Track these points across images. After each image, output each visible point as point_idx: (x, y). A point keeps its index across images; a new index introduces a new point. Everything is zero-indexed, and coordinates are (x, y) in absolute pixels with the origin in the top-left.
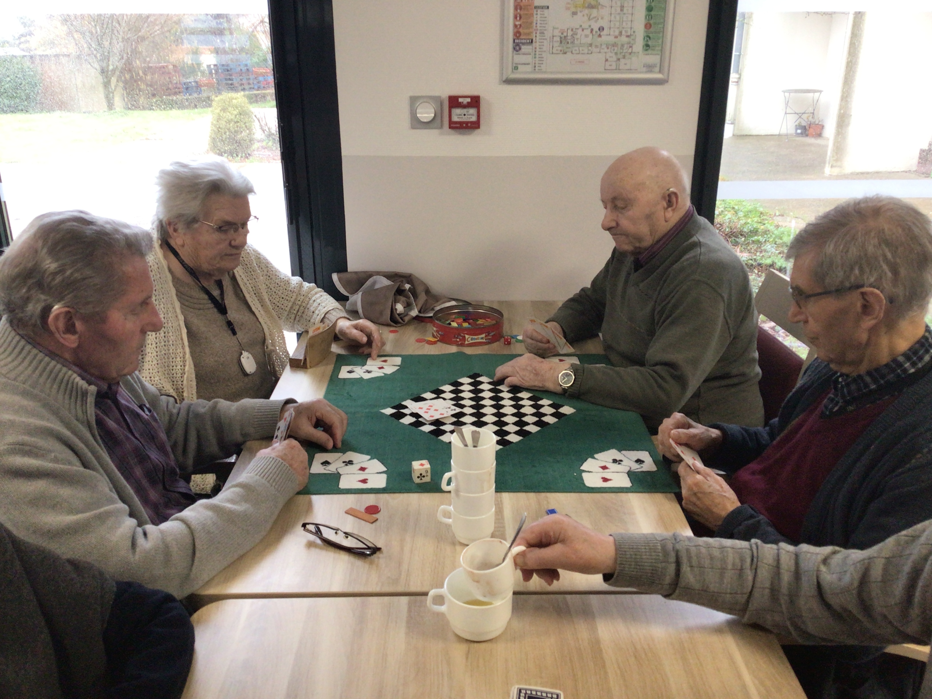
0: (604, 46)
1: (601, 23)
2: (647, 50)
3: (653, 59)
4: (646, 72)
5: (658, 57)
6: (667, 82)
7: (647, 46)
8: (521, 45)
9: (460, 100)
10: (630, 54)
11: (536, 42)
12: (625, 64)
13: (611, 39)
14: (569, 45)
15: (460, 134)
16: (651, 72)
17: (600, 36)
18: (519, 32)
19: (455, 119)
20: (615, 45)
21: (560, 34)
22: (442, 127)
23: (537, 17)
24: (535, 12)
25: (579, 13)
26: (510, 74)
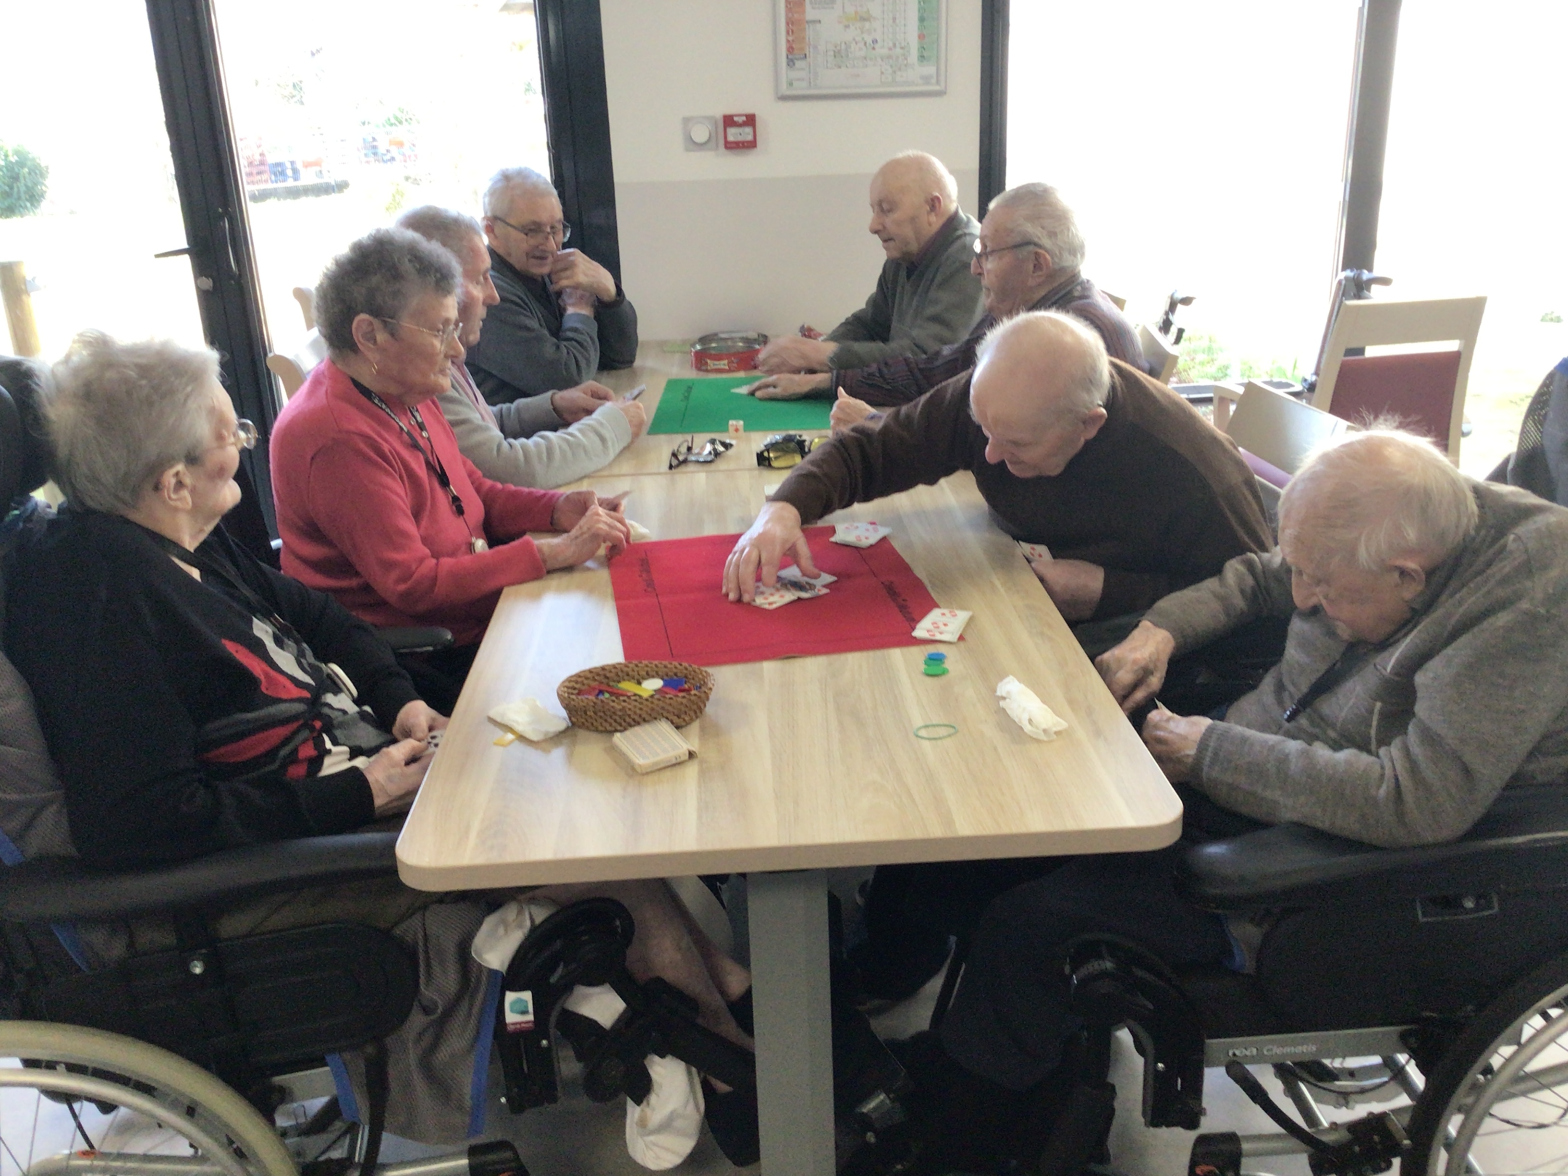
2: (922, 61)
3: (930, 70)
6: (945, 93)
8: (795, 61)
9: (736, 119)
10: (906, 65)
11: (810, 57)
12: (902, 77)
13: (885, 51)
14: (843, 59)
15: (737, 154)
18: (792, 48)
19: (731, 138)
20: (890, 57)
21: (833, 48)
22: (717, 148)
23: (810, 32)
24: (807, 26)
25: (851, 25)
26: (785, 90)
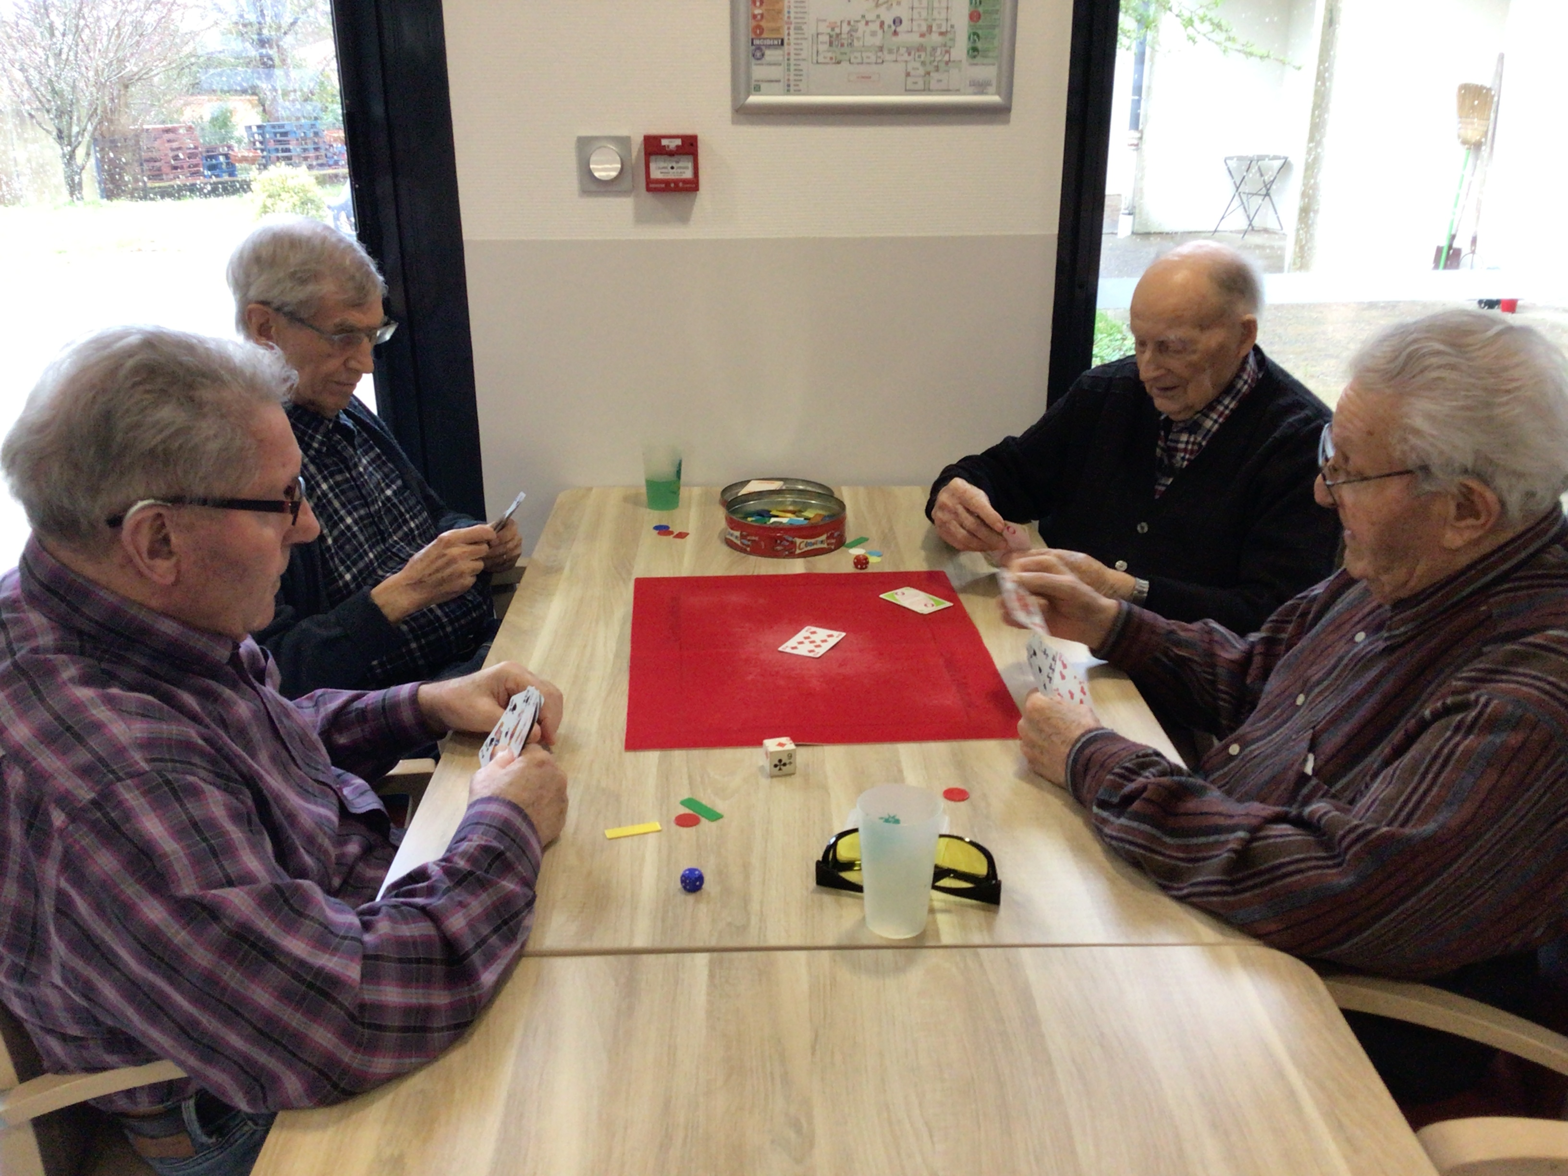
0: (903, 50)
1: (897, 11)
2: (975, 57)
3: (987, 71)
4: (975, 94)
5: (995, 68)
6: (1009, 111)
7: (975, 49)
8: (763, 48)
9: (664, 142)
10: (947, 63)
11: (789, 44)
12: (940, 81)
13: (915, 39)
14: (846, 49)
16: (982, 93)
17: (895, 33)
18: (759, 27)
19: (656, 176)
20: (921, 48)
21: (829, 30)
22: (633, 188)
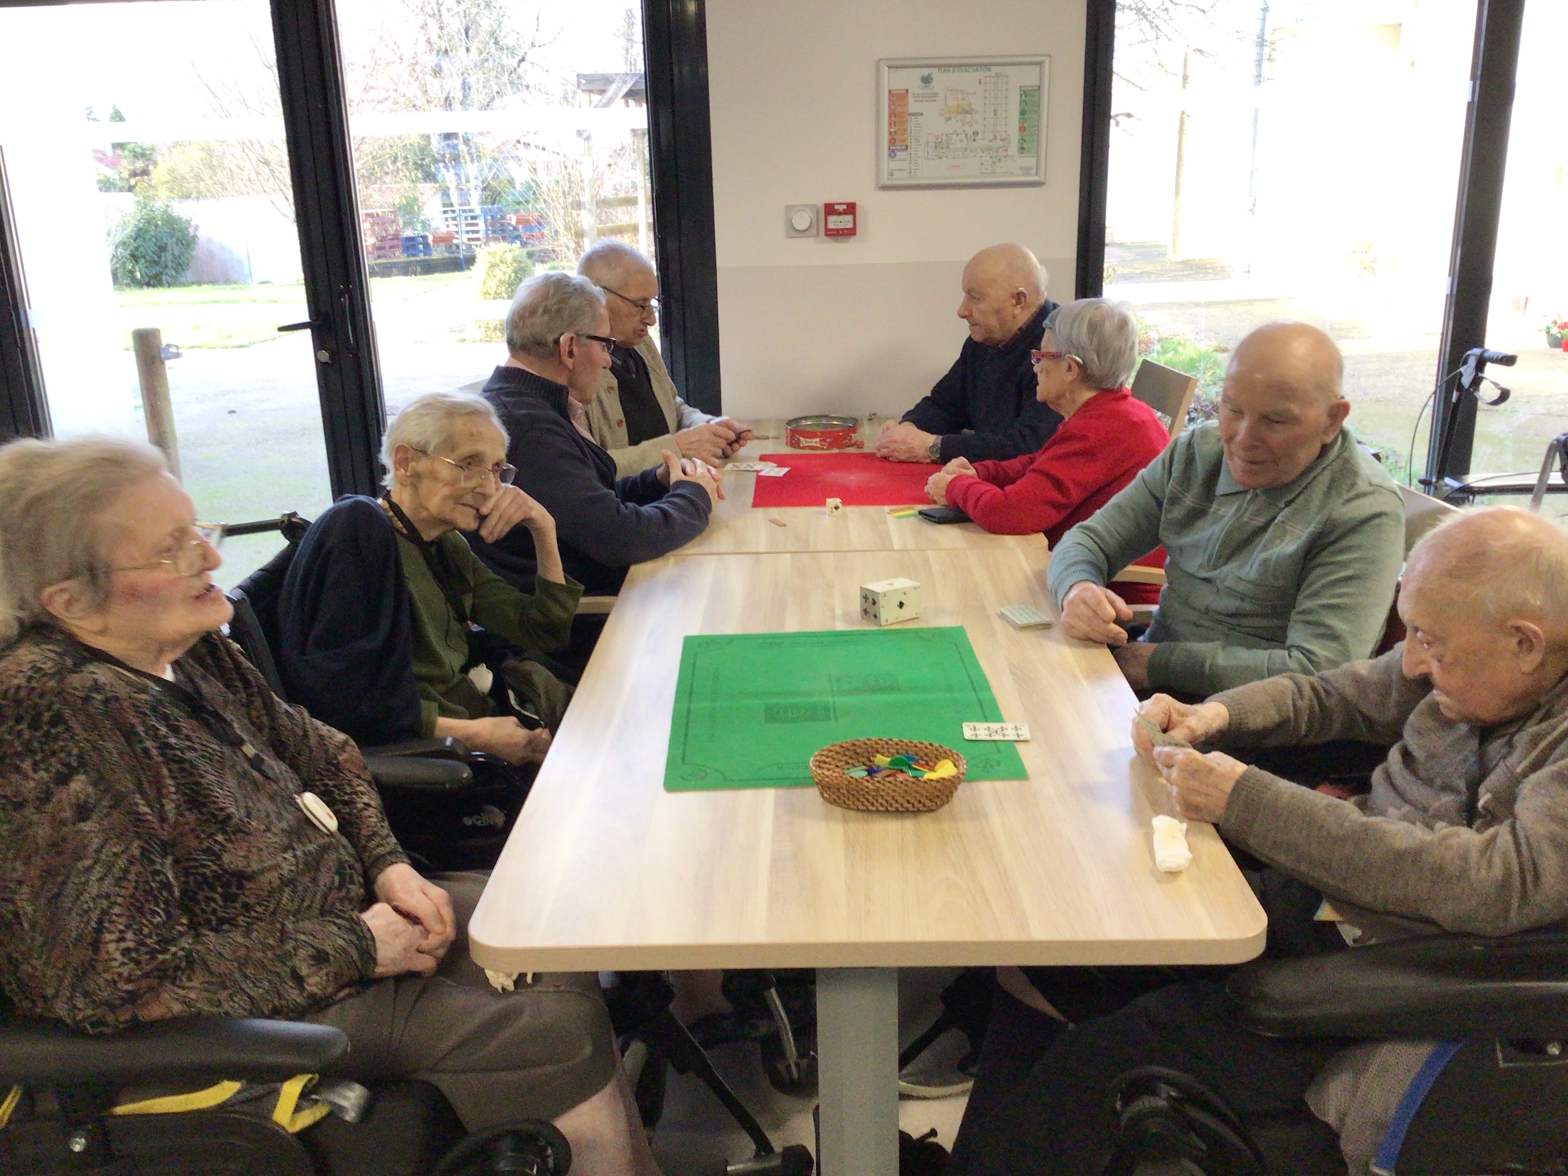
0: (979, 150)
1: (975, 128)
2: (1022, 153)
3: (1030, 161)
4: (1024, 175)
5: (1035, 159)
6: (1044, 184)
7: (1022, 148)
8: (897, 152)
9: (836, 207)
10: (1006, 157)
11: (911, 148)
12: (1001, 167)
13: (986, 143)
14: (943, 151)
15: (836, 241)
16: (1028, 174)
17: (974, 140)
18: (894, 139)
19: (831, 226)
20: (990, 149)
21: (935, 140)
22: (818, 235)
23: (912, 123)
24: (909, 118)
25: (952, 118)
26: (886, 180)
